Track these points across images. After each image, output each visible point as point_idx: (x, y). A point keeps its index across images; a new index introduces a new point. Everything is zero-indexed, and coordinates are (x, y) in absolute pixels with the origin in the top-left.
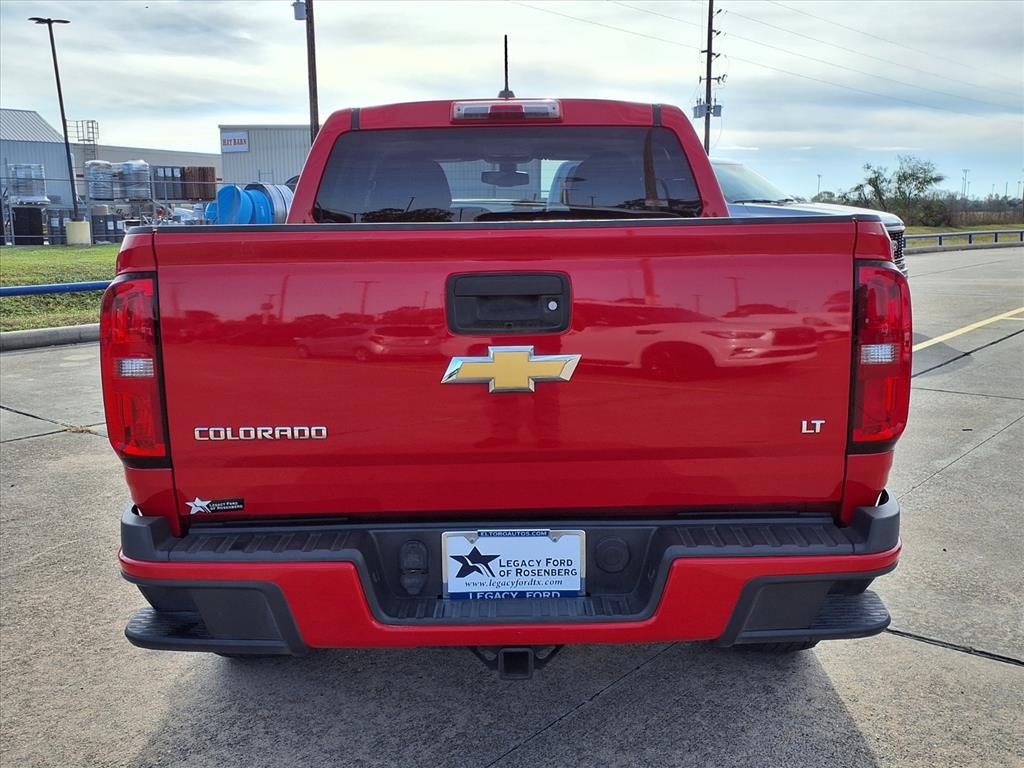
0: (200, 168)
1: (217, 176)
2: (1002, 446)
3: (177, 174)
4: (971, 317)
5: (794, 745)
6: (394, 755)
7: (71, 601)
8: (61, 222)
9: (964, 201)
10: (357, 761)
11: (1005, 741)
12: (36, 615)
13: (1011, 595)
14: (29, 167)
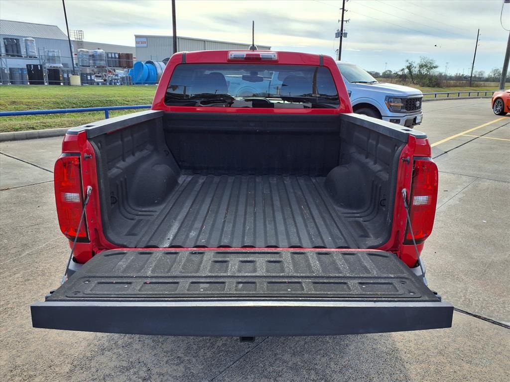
0: (126, 54)
1: (134, 57)
2: (460, 200)
3: (117, 56)
4: (448, 134)
5: (369, 354)
6: (194, 355)
7: (59, 268)
8: (68, 76)
9: (446, 76)
10: (178, 357)
11: (461, 355)
12: (44, 275)
13: (463, 277)
14: (54, 51)
